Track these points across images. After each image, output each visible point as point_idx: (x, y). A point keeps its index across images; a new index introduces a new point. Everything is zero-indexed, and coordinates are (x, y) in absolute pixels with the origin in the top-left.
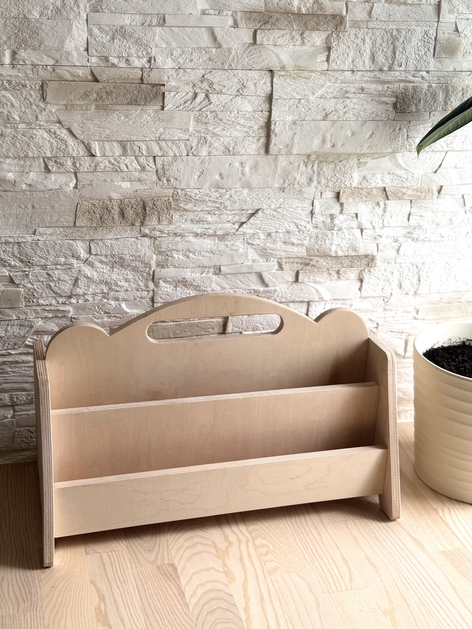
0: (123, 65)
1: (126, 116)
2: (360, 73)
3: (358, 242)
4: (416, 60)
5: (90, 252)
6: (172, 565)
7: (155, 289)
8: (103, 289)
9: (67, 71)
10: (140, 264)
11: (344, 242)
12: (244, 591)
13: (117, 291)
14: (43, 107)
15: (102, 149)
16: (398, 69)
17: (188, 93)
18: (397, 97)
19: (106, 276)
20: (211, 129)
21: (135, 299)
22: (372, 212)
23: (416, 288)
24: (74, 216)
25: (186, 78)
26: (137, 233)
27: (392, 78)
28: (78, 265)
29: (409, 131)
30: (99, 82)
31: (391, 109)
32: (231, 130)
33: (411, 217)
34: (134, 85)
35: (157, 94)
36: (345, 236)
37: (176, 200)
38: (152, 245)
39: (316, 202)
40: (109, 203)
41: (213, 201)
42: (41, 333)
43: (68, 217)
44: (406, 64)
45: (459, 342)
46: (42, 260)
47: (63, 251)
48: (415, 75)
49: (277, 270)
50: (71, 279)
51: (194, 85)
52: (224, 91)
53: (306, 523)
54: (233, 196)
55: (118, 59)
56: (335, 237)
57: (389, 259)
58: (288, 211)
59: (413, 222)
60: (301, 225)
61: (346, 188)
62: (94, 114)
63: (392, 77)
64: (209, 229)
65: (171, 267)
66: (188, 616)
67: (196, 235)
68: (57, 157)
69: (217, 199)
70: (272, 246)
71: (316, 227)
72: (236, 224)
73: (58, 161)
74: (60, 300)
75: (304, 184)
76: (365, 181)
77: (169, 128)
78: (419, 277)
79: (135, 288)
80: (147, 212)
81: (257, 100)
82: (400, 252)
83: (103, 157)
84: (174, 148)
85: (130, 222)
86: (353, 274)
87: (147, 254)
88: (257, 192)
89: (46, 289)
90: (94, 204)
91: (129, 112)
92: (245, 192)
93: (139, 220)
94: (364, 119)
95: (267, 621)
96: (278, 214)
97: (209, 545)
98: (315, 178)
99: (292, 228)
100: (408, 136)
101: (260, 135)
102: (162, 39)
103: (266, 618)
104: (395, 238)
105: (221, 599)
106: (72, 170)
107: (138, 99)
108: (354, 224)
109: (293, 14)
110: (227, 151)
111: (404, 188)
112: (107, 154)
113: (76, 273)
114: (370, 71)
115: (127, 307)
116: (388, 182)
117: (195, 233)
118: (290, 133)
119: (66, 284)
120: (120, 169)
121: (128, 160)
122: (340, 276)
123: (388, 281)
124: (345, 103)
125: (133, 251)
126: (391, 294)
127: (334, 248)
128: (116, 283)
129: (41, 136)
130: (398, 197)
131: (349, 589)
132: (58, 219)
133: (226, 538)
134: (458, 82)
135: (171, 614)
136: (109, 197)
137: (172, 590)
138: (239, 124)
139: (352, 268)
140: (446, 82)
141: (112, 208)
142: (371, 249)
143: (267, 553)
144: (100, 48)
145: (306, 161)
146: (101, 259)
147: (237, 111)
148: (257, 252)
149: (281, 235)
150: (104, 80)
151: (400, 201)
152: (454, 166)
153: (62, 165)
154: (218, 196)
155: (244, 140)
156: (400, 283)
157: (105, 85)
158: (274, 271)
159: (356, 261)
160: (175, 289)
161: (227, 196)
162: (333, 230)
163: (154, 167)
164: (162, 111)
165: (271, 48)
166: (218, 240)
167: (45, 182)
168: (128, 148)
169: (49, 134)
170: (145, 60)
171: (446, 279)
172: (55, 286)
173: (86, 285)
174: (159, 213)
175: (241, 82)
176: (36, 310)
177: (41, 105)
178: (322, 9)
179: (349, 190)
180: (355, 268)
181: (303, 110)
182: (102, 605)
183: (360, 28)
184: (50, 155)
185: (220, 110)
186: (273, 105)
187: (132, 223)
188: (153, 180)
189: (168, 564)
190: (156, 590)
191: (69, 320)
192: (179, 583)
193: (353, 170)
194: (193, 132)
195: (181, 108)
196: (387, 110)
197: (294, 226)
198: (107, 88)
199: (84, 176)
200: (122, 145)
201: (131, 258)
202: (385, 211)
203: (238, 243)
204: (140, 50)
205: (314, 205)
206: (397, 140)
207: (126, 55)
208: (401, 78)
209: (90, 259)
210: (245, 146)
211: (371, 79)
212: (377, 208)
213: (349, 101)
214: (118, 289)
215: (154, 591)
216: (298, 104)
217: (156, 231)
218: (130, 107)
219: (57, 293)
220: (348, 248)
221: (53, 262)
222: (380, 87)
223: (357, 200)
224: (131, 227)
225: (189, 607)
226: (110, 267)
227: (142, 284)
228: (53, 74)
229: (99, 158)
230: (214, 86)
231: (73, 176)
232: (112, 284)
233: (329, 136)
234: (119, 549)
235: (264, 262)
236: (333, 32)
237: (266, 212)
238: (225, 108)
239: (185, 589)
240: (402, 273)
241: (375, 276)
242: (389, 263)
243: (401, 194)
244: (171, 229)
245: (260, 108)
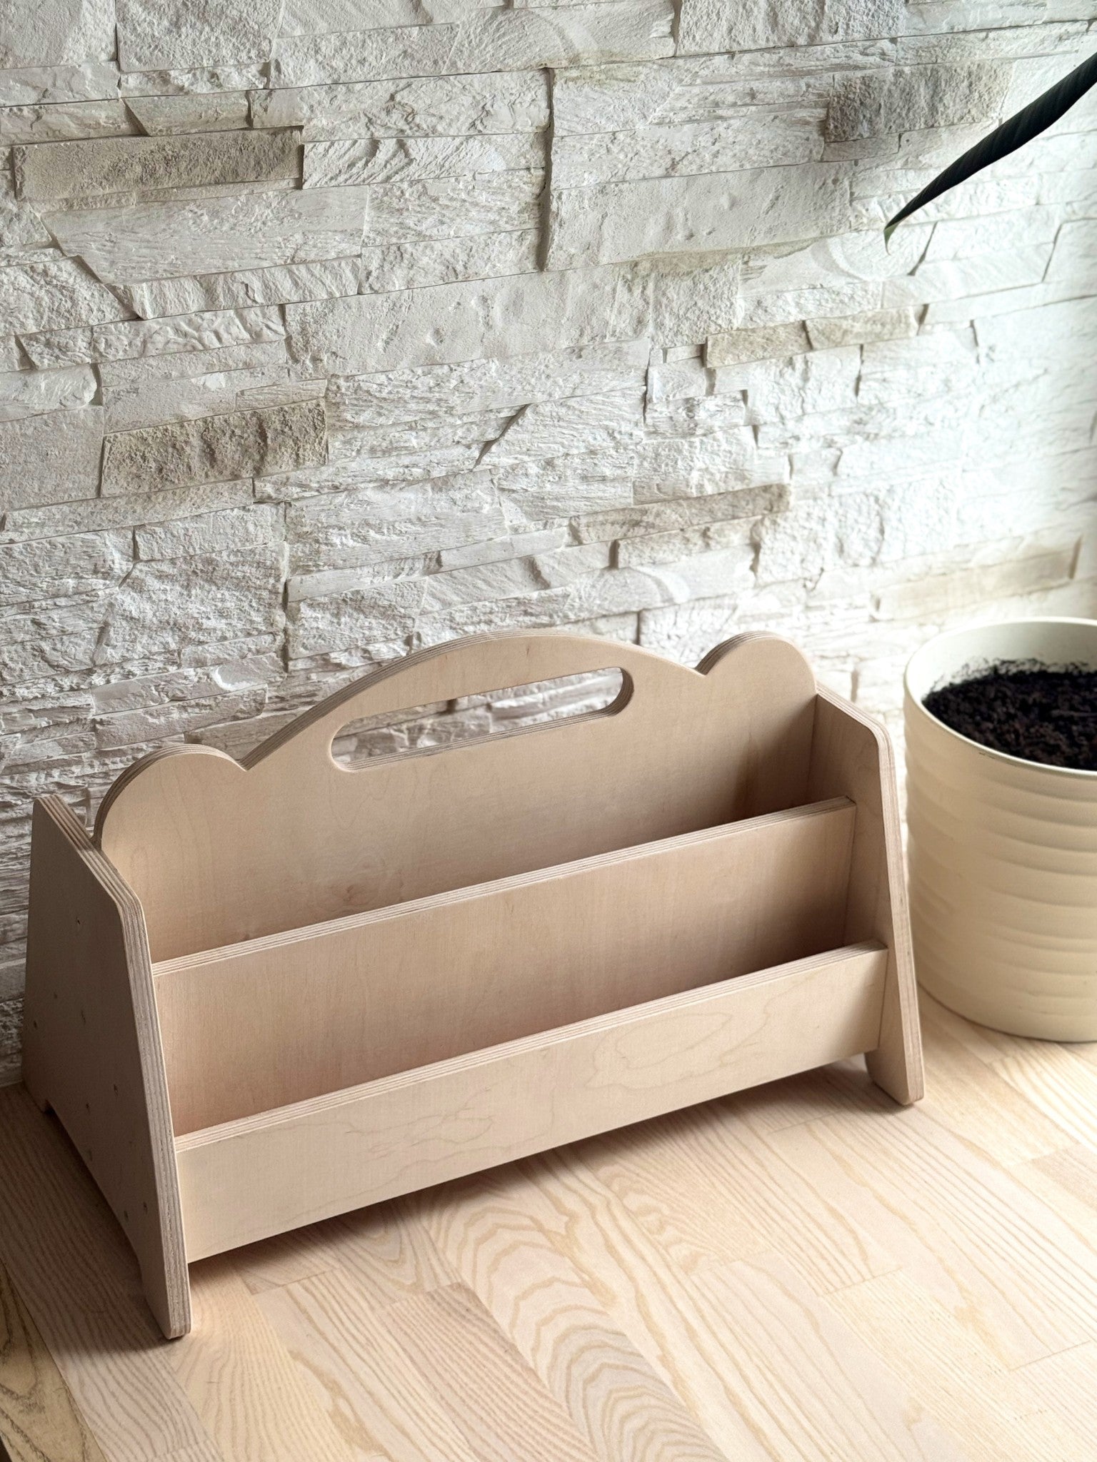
0: (203, 88)
1: (214, 214)
2: (747, 57)
3: (748, 457)
4: (868, 15)
5: (135, 557)
6: (460, 1287)
7: (290, 627)
8: (168, 643)
9: (71, 115)
10: (254, 570)
11: (718, 460)
12: (644, 1319)
13: (201, 643)
14: (15, 210)
15: (159, 298)
16: (830, 39)
17: (355, 142)
18: (827, 106)
19: (175, 609)
20: (412, 225)
21: (243, 657)
22: (778, 384)
23: (875, 548)
24: (96, 472)
25: (352, 105)
26: (245, 496)
27: (818, 63)
28: (108, 591)
29: (854, 184)
30: (146, 135)
31: (815, 136)
32: (458, 220)
33: (862, 386)
34: (231, 134)
35: (284, 152)
36: (719, 446)
37: (334, 404)
38: (282, 520)
39: (654, 374)
40: (177, 430)
41: (421, 398)
42: (21, 768)
43: (82, 477)
44: (848, 25)
45: (986, 670)
46: (22, 589)
47: (73, 561)
48: (868, 51)
49: (569, 546)
50: (91, 629)
51: (370, 120)
52: (440, 128)
53: (723, 1142)
54: (467, 379)
55: (190, 75)
56: (697, 451)
57: (817, 490)
58: (591, 402)
59: (866, 397)
60: (620, 432)
61: (720, 332)
62: (138, 215)
63: (817, 60)
64: (415, 465)
65: (326, 568)
66: (546, 1397)
67: (384, 483)
68: (52, 331)
69: (431, 392)
70: (557, 489)
71: (655, 432)
72: (474, 447)
73: (55, 340)
74: (66, 683)
75: (626, 333)
76: (760, 312)
77: (315, 232)
78: (881, 524)
79: (241, 631)
80: (269, 441)
81: (516, 142)
82: (839, 469)
83: (160, 320)
84: (328, 279)
85: (227, 472)
86: (736, 535)
87: (270, 544)
88: (520, 365)
89: (30, 661)
90: (142, 438)
91: (220, 203)
92: (494, 367)
93: (250, 466)
94: (756, 165)
95: (721, 1379)
96: (570, 412)
97: (524, 1228)
98: (650, 316)
99: (602, 440)
100: (852, 194)
101: (525, 227)
102: (294, 15)
103: (717, 1373)
104: (829, 437)
105: (602, 1346)
106: (88, 360)
107: (240, 170)
108: (739, 416)
110: (452, 274)
111: (845, 318)
112: (171, 310)
113: (103, 611)
114: (767, 50)
115: (225, 680)
116: (812, 310)
117: (382, 480)
118: (594, 216)
119: (80, 641)
120: (203, 345)
121: (219, 320)
122: (710, 542)
123: (815, 542)
124: (715, 131)
125: (237, 540)
126: (822, 570)
127: (695, 477)
128: (198, 623)
129: (13, 284)
130: (834, 341)
131: (868, 1276)
132: (58, 485)
133: (558, 1205)
134: (958, 59)
135: (506, 1399)
136: (177, 416)
137: (486, 1345)
138: (476, 204)
139: (736, 521)
140: (934, 59)
141: (186, 442)
142: (777, 471)
143: (662, 1227)
144: (148, 53)
145: (629, 277)
146: (161, 569)
147: (472, 173)
148: (521, 507)
149: (577, 460)
150: (160, 131)
151: (838, 349)
152: (951, 256)
153: (64, 349)
154: (432, 384)
155: (489, 241)
156: (840, 541)
157: (162, 140)
158: (562, 548)
159: (743, 503)
160: (335, 621)
161: (454, 383)
162: (692, 434)
163: (281, 330)
164: (298, 193)
165: (546, 14)
166: (433, 489)
167: (25, 397)
168: (219, 290)
169: (32, 277)
170: (254, 69)
171: (940, 520)
172: (54, 649)
173: (127, 637)
174: (296, 441)
175: (478, 102)
176: (10, 714)
177: (10, 206)
179: (727, 336)
180: (742, 520)
181: (621, 156)
182: (342, 1404)
184: (34, 330)
185: (432, 175)
186: (553, 152)
187: (232, 473)
188: (280, 362)
189: (451, 1286)
190: (448, 1350)
191: (88, 727)
192: (493, 1325)
193: (734, 289)
194: (372, 235)
195: (341, 179)
196: (807, 139)
197: (605, 436)
198: (167, 148)
199: (117, 372)
200: (205, 285)
201: (233, 559)
202: (806, 379)
203: (479, 491)
204: (242, 48)
205: (649, 381)
206: (830, 207)
207: (211, 62)
208: (837, 61)
209: (136, 573)
210: (492, 258)
211: (771, 69)
212: (788, 371)
213: (725, 125)
214: (202, 638)
215: (445, 1352)
216: (610, 145)
217: (292, 485)
218: (222, 190)
219: (58, 666)
220: (727, 473)
221: (47, 592)
222: (790, 87)
223: (744, 358)
224: (232, 483)
225: (539, 1374)
226: (182, 586)
227: (257, 618)
228: (37, 126)
229: (151, 323)
230: (417, 120)
231: (89, 374)
232: (187, 628)
233: (681, 215)
234: (324, 1269)
235: (538, 530)
237: (542, 411)
238: (444, 170)
239: (513, 1338)
240: (843, 519)
241: (785, 533)
242: (815, 499)
243: (839, 334)
244: (324, 476)
245: (523, 161)
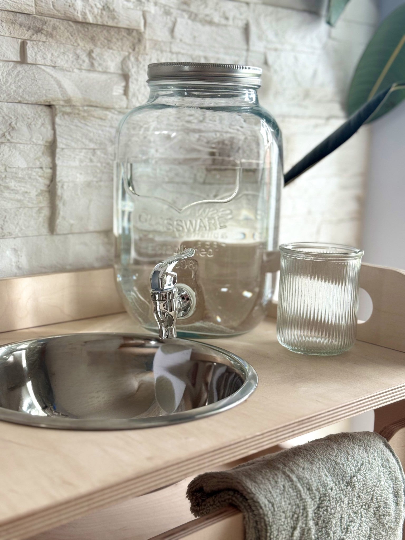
81: (33, 150)
101: (42, 205)
109: (76, 22)
118: (84, 201)
138: (8, 188)
155: (17, 213)
165: (49, 70)
175: (6, 121)
178: (114, 18)
181: (99, 165)
183: (162, 51)
186: (57, 158)
210: (20, 224)
216: (92, 157)
236: (130, 54)
245: (38, 163)
